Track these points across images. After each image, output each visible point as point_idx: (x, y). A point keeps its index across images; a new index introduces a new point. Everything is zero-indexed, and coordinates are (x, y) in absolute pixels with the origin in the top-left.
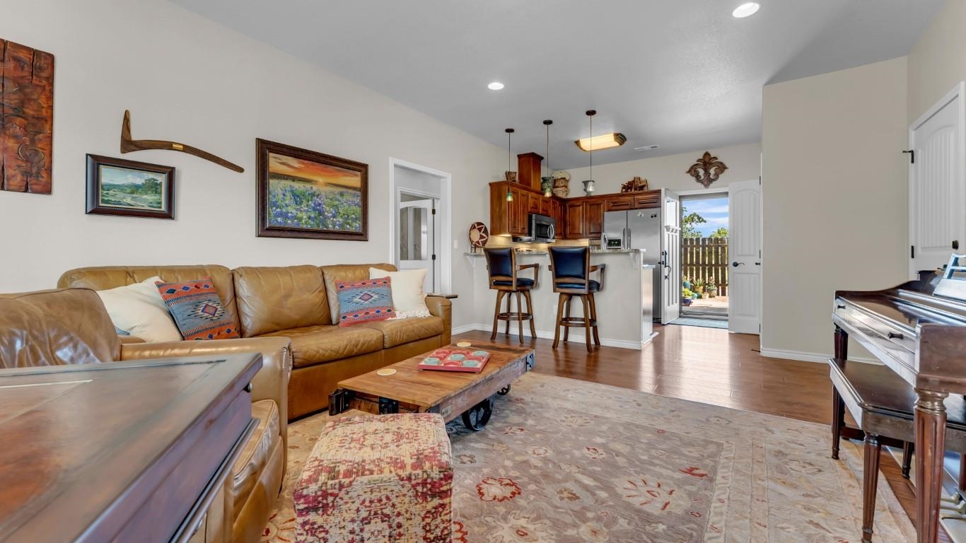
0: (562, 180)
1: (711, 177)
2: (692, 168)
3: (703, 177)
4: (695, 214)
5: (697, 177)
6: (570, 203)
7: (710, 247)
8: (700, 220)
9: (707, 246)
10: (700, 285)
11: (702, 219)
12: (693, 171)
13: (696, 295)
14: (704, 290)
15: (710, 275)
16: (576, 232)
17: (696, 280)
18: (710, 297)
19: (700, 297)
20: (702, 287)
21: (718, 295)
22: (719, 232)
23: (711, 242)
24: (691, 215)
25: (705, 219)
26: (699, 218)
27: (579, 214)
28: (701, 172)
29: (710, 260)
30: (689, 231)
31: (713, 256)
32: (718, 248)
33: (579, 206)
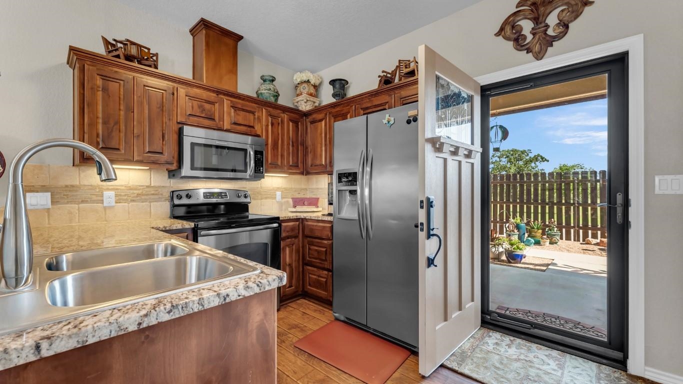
0: (305, 85)
1: (550, 32)
2: (506, 22)
3: (530, 37)
4: (539, 155)
5: (518, 41)
6: (310, 118)
7: (551, 184)
8: (543, 159)
9: (547, 182)
10: (538, 229)
11: (545, 159)
12: (508, 29)
13: (533, 241)
14: (543, 234)
15: (551, 216)
16: (318, 162)
17: (534, 222)
18: (550, 243)
19: (538, 243)
20: (540, 231)
21: (561, 238)
22: (561, 168)
23: (553, 178)
24: (535, 156)
25: (547, 159)
26: (542, 158)
27: (321, 134)
28: (527, 26)
29: (551, 196)
30: (533, 169)
31: (555, 195)
32: (561, 184)
33: (321, 120)
